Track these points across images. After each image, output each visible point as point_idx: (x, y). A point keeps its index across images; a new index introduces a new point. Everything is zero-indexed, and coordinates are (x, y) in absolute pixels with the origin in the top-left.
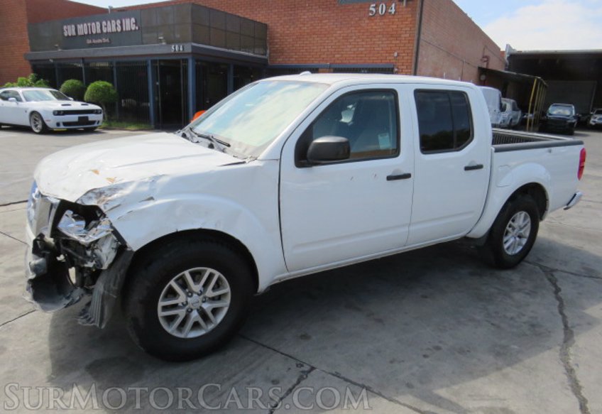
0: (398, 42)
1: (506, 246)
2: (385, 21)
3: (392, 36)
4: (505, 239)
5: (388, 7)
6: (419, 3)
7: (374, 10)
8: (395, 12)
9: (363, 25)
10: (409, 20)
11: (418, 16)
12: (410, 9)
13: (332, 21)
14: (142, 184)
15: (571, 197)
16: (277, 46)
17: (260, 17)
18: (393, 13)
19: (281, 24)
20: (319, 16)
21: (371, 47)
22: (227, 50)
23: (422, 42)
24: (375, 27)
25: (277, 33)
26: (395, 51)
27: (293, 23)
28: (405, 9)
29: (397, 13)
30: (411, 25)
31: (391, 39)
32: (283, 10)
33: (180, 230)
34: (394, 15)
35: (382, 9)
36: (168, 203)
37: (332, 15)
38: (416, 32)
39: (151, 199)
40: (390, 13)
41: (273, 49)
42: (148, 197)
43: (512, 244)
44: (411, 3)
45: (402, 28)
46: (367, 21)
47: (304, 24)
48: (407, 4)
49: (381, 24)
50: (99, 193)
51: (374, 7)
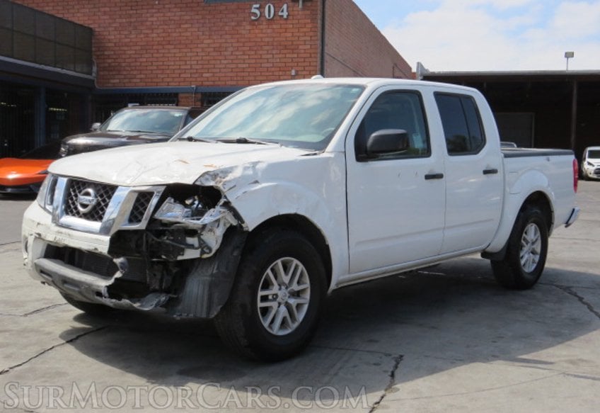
0: (295, 56)
1: (523, 262)
2: (275, 26)
3: (286, 47)
4: (521, 255)
5: (278, 8)
6: (319, 4)
7: (257, 12)
8: (288, 16)
9: (243, 32)
10: (310, 26)
11: (319, 22)
12: (308, 12)
13: (197, 25)
14: (246, 168)
15: (570, 214)
16: (110, 61)
17: (80, 17)
18: (285, 17)
19: (116, 29)
20: (175, 18)
21: (256, 63)
22: (37, 66)
23: (327, 58)
24: (261, 35)
25: (110, 41)
26: (292, 67)
27: (135, 28)
28: (300, 13)
29: (291, 17)
30: (311, 34)
31: (285, 51)
32: (117, 9)
33: (281, 213)
34: (286, 19)
35: (269, 11)
36: (271, 186)
37: (197, 17)
38: (319, 42)
39: (256, 182)
40: (282, 16)
41: (102, 65)
42: (253, 180)
43: (527, 260)
44: (309, 4)
45: (299, 37)
46: (248, 27)
47: (153, 30)
48: (303, 5)
49: (269, 31)
50: (214, 175)
51: (257, 8)
